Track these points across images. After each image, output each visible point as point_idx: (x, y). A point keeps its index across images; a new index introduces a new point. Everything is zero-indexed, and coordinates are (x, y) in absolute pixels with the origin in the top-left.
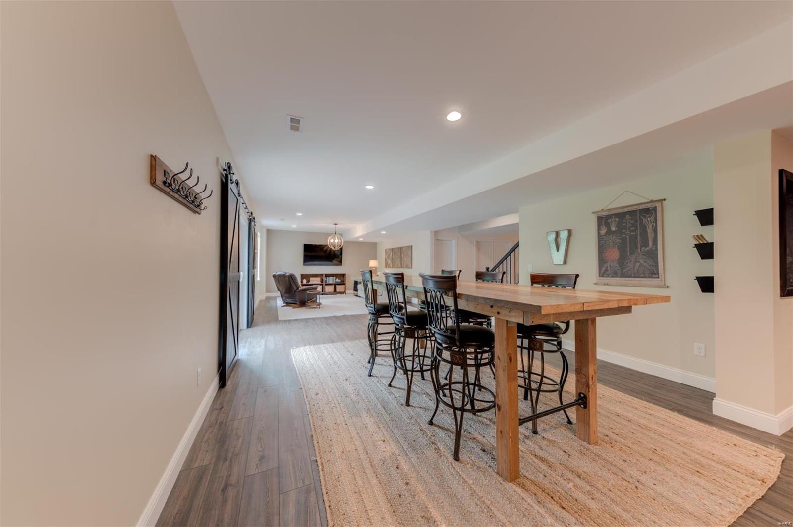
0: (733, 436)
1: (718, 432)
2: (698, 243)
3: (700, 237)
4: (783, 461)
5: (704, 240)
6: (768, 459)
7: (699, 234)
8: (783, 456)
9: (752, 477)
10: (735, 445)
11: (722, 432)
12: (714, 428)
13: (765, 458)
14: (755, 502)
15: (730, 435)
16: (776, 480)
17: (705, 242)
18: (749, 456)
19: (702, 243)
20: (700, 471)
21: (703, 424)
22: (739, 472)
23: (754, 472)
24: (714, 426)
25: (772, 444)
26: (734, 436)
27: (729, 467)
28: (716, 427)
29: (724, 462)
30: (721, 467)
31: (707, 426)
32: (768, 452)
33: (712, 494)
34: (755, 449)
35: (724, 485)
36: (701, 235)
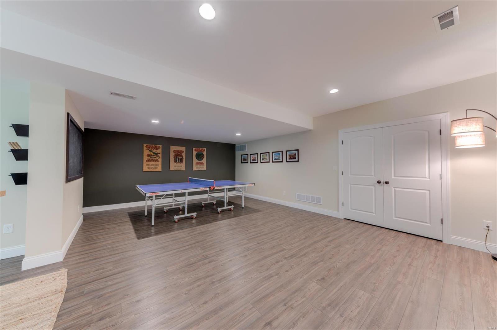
0: (38, 277)
1: (28, 281)
2: (13, 148)
3: (16, 144)
4: (67, 273)
5: (18, 146)
6: (60, 277)
7: (15, 142)
8: (67, 270)
9: (56, 294)
10: (41, 282)
11: (31, 279)
12: (25, 280)
13: (59, 277)
14: (61, 307)
15: (37, 277)
16: (67, 286)
17: (20, 148)
18: (51, 283)
19: (16, 148)
20: (22, 317)
21: (16, 283)
22: (48, 297)
23: (56, 290)
24: (24, 279)
25: (60, 267)
26: (40, 277)
27: (41, 298)
28: (26, 279)
29: (38, 297)
30: (36, 303)
31: (19, 282)
32: (60, 273)
33: (35, 326)
34: (52, 276)
35: (41, 313)
36: (16, 143)
